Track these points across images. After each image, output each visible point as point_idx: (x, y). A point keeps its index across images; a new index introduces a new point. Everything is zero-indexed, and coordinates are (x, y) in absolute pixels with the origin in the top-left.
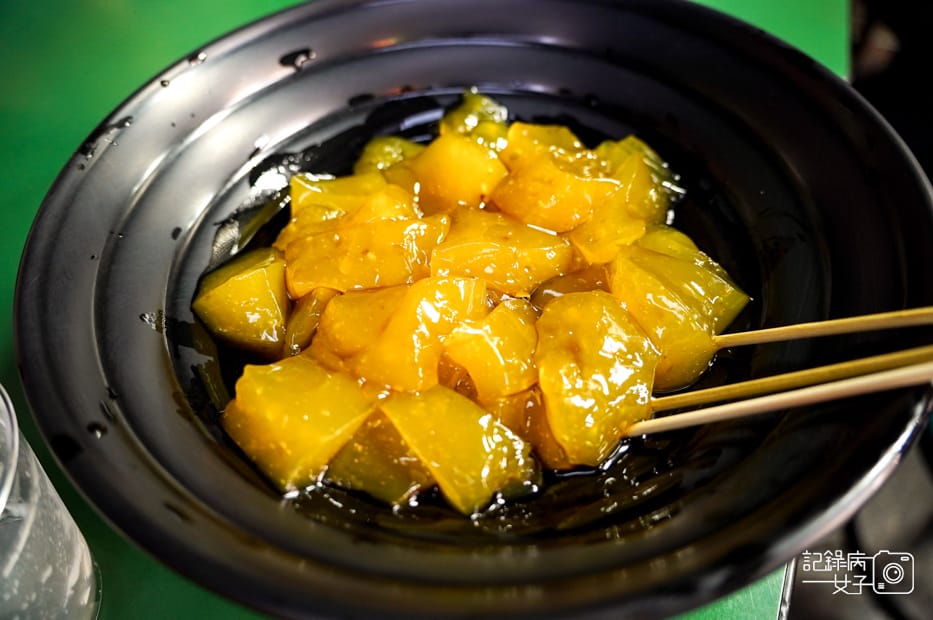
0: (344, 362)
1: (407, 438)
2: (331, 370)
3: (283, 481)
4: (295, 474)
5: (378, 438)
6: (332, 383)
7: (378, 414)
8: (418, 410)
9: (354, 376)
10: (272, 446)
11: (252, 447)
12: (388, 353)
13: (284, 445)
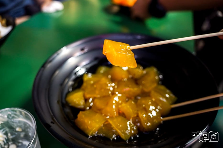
0: (99, 111)
1: (113, 126)
2: (97, 113)
3: (89, 134)
4: (91, 133)
5: (107, 126)
6: (98, 115)
7: (107, 121)
8: (115, 120)
9: (101, 114)
10: (86, 127)
11: (82, 128)
12: (108, 109)
13: (89, 127)
